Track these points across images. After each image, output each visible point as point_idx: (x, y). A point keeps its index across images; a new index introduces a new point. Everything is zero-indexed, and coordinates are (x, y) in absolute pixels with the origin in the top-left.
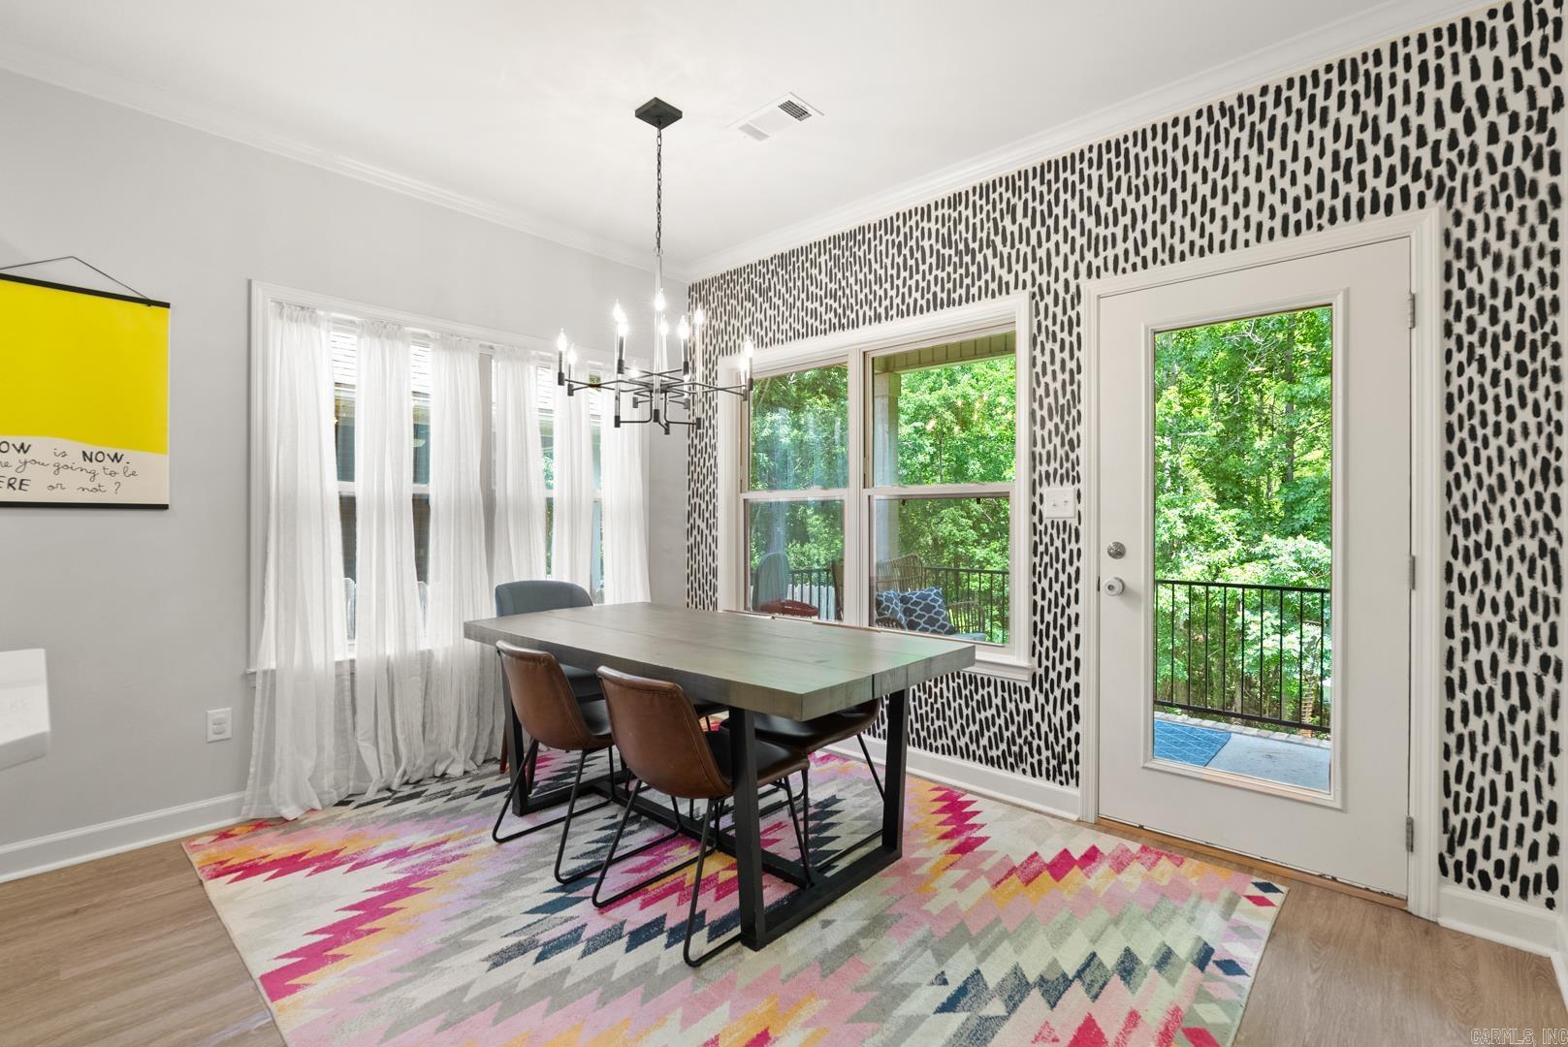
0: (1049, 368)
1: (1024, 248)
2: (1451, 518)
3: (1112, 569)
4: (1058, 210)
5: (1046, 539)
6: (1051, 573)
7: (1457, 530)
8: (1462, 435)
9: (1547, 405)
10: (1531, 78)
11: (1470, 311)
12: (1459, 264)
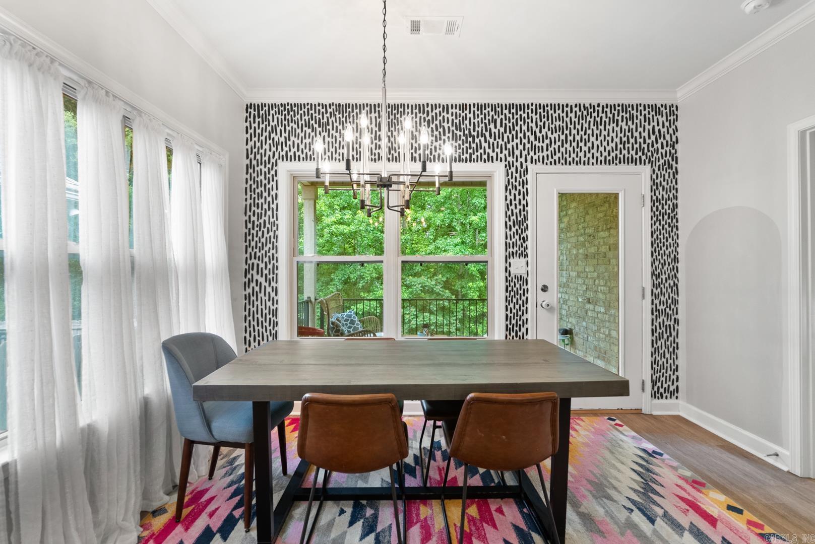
0: (513, 202)
1: (500, 142)
2: (653, 274)
3: (543, 297)
4: (518, 128)
5: (512, 284)
6: (515, 300)
7: (654, 278)
8: (655, 245)
9: (675, 237)
10: (671, 131)
11: (657, 204)
12: (654, 187)
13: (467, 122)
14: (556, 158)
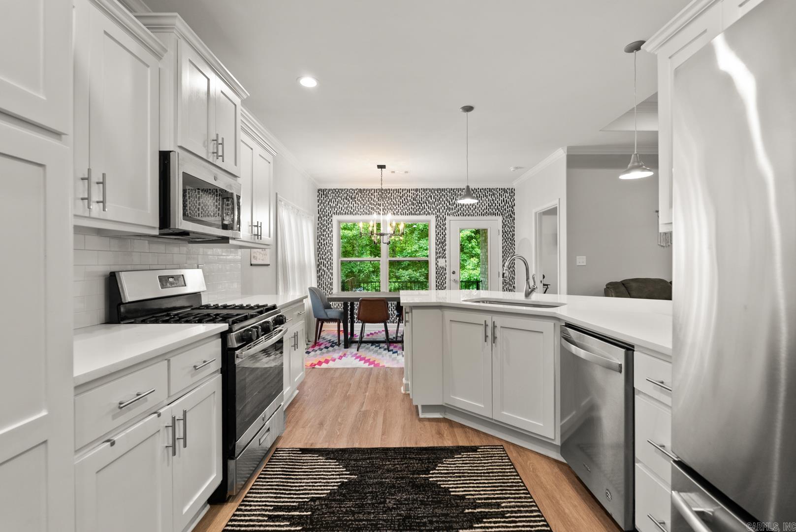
0: (439, 233)
1: (434, 206)
3: (453, 276)
4: (441, 200)
5: (439, 271)
6: (440, 278)
8: (504, 253)
9: (513, 249)
10: (512, 200)
11: (505, 234)
12: (504, 226)
13: (418, 197)
14: (459, 213)
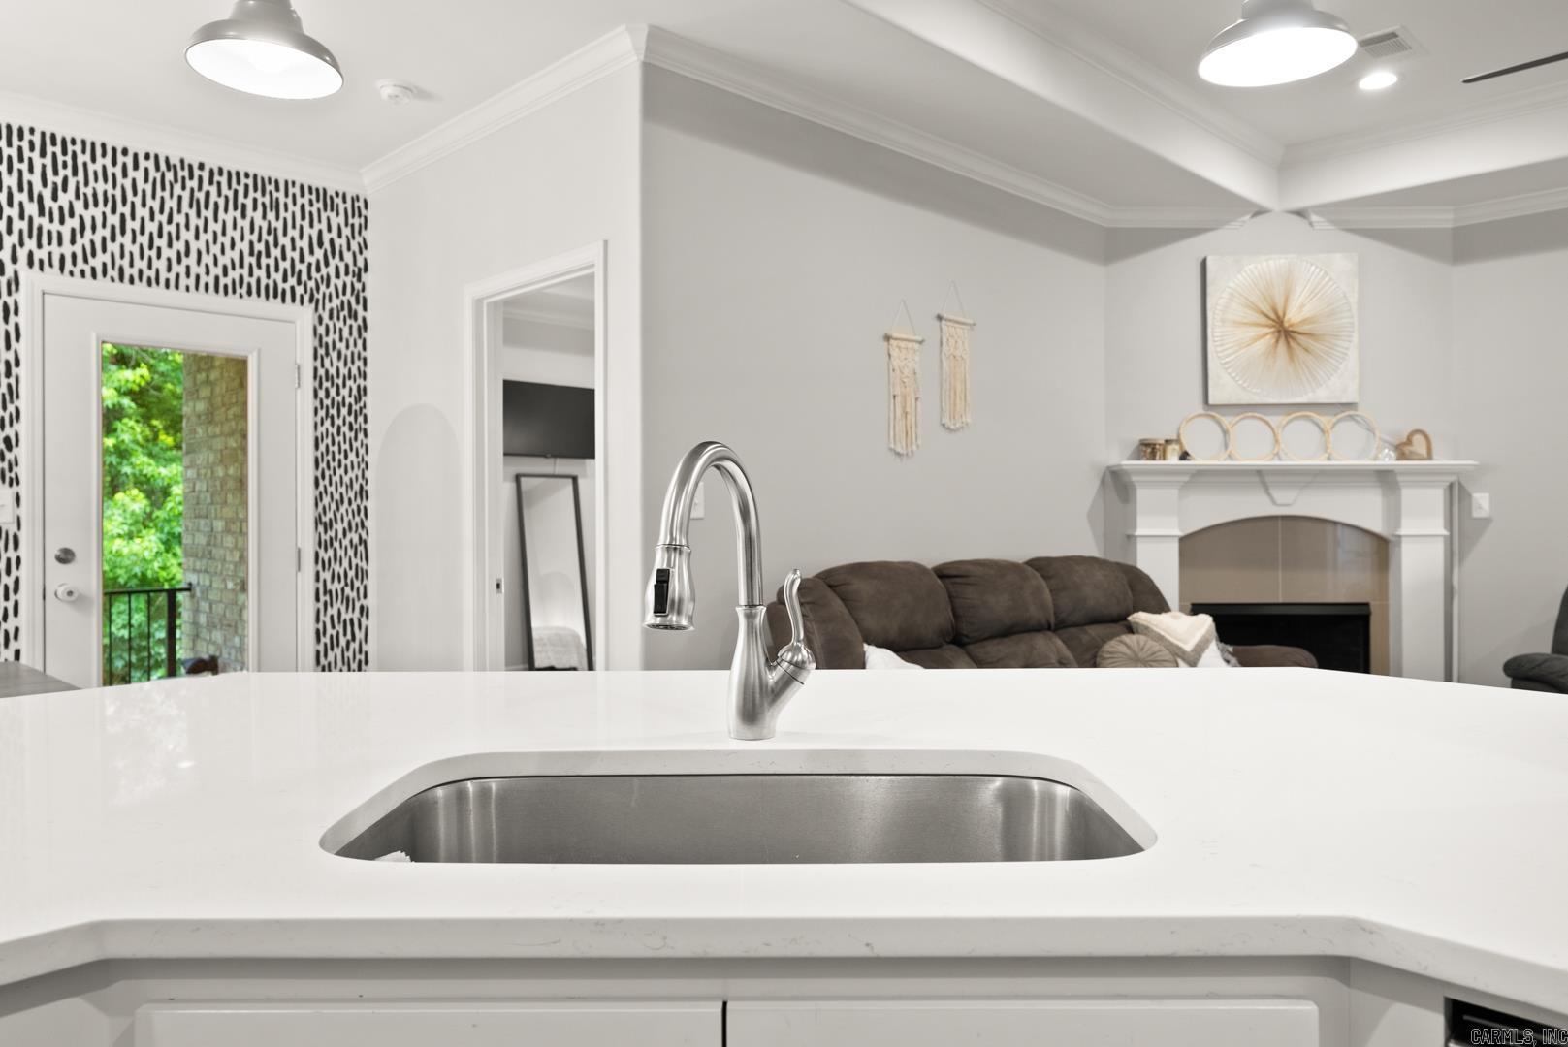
2: (318, 521)
3: (60, 577)
7: (321, 529)
8: (323, 465)
9: (362, 451)
10: (354, 246)
11: (326, 384)
12: (322, 351)
14: (96, 263)
